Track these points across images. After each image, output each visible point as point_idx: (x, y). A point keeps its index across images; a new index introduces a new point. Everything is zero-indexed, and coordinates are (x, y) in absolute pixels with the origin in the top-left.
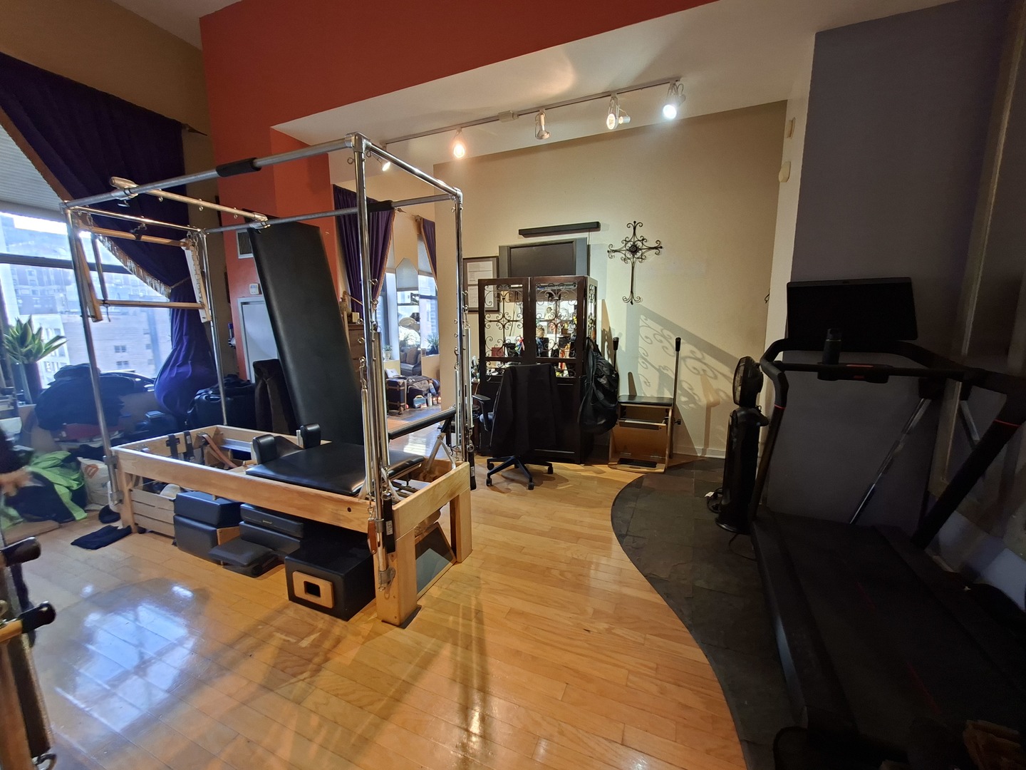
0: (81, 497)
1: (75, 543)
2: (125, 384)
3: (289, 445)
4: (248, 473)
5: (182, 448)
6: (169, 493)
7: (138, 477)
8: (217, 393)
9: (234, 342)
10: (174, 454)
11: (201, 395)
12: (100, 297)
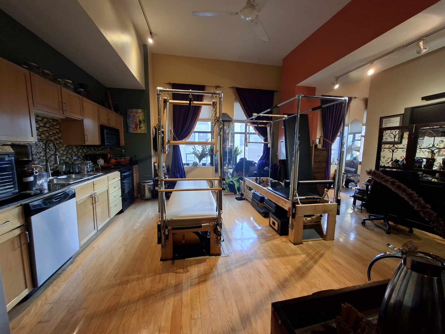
0: (239, 189)
1: (236, 198)
2: (251, 163)
3: (281, 185)
4: (267, 189)
5: (258, 182)
6: (252, 191)
7: (248, 186)
8: (269, 168)
9: (277, 154)
10: (256, 183)
11: (266, 168)
12: (248, 141)
